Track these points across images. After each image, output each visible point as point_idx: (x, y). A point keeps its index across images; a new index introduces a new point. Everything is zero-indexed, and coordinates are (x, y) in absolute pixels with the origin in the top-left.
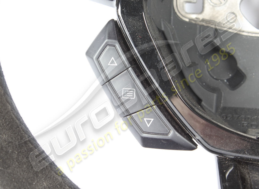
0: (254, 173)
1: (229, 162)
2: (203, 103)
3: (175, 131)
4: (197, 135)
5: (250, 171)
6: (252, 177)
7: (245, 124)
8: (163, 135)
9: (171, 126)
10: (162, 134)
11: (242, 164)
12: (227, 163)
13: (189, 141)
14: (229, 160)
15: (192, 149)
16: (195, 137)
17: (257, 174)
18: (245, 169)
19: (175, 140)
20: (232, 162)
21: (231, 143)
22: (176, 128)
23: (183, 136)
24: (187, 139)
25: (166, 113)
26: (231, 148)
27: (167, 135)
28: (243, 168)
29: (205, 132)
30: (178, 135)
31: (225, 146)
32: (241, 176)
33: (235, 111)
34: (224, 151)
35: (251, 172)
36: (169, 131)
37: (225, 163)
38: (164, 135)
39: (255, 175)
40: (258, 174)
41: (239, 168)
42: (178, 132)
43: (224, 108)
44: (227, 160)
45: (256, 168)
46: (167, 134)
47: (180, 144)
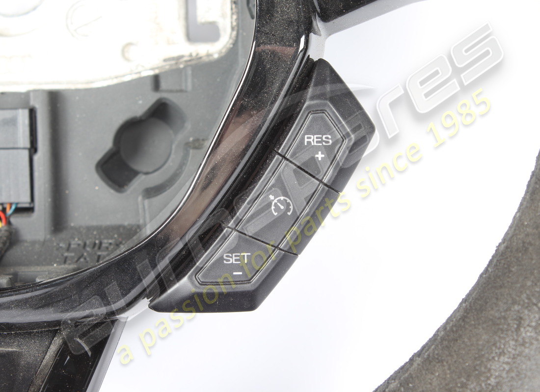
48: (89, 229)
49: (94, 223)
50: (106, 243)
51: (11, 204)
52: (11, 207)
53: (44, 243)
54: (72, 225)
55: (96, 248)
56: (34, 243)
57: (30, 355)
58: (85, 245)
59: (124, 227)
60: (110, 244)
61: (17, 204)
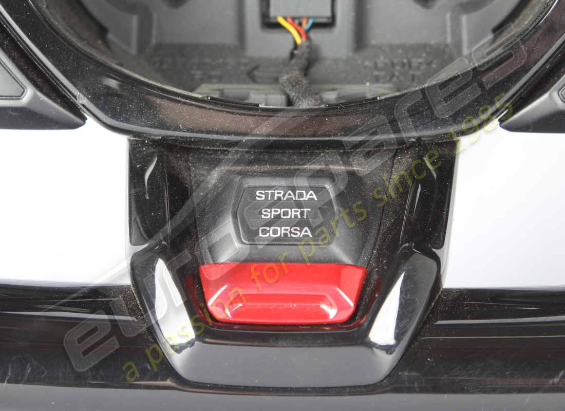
0: (200, 168)
1: (148, 148)
2: (110, 36)
3: (36, 90)
4: (79, 95)
5: (193, 163)
6: (195, 176)
7: (198, 74)
8: (10, 99)
9: (25, 79)
10: (7, 96)
11: (176, 152)
12: (146, 150)
13: (67, 110)
14: (150, 145)
15: (73, 126)
16: (76, 99)
17: (205, 170)
18: (181, 160)
19: (37, 108)
20: (155, 148)
21: (150, 109)
22: (37, 84)
23: (53, 100)
24: (61, 105)
25: (14, 54)
26: (150, 119)
27: (19, 99)
28: (177, 158)
29: (96, 89)
30: (43, 97)
31: (137, 115)
32: (169, 173)
33: (181, 50)
34: (137, 127)
35: (194, 167)
36: (23, 90)
37: (140, 152)
38: (13, 99)
39: (202, 172)
40: (207, 169)
41: (168, 157)
42: (41, 91)
43: (159, 46)
44: (145, 145)
45: (205, 158)
46: (19, 96)
47: (47, 117)
48: (393, 47)
49: (397, 41)
50: (415, 61)
51: (308, 18)
52: (307, 22)
53: (347, 61)
54: (373, 42)
55: (407, 67)
56: (336, 61)
57: (375, 175)
58: (393, 65)
59: (431, 46)
60: (421, 64)
61: (315, 18)
